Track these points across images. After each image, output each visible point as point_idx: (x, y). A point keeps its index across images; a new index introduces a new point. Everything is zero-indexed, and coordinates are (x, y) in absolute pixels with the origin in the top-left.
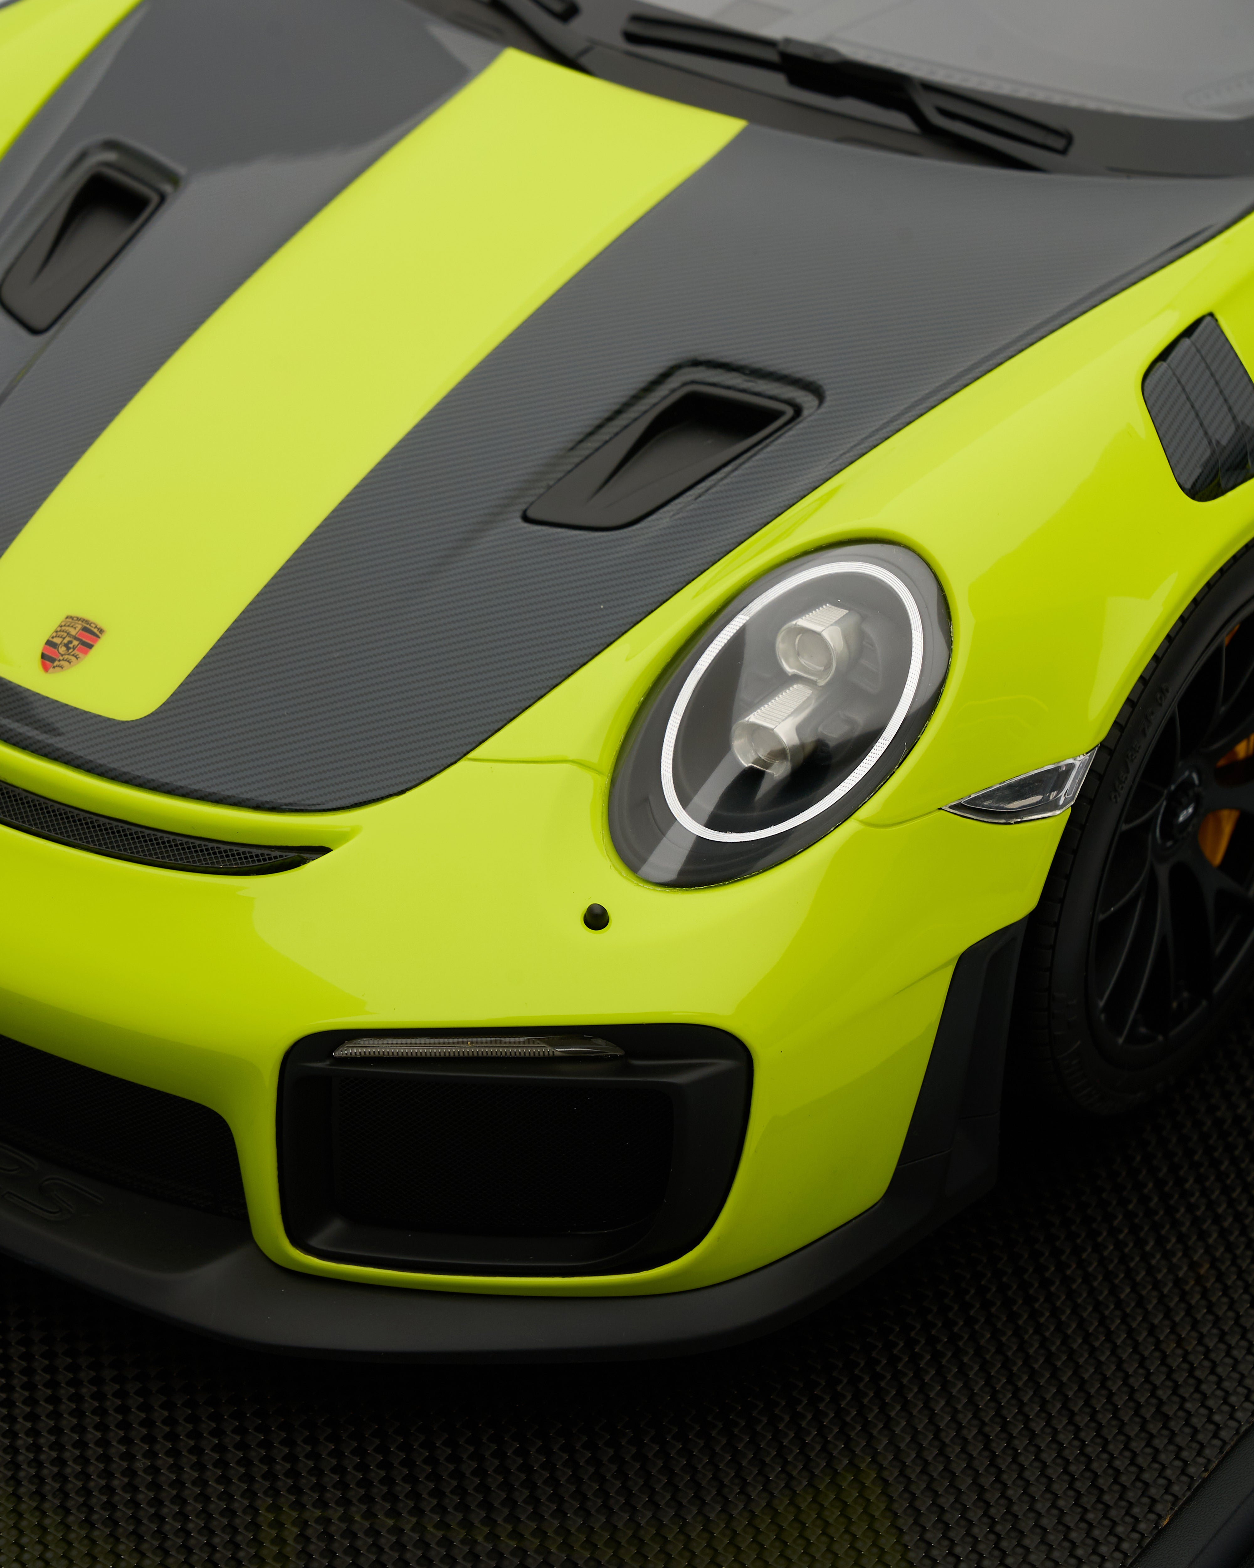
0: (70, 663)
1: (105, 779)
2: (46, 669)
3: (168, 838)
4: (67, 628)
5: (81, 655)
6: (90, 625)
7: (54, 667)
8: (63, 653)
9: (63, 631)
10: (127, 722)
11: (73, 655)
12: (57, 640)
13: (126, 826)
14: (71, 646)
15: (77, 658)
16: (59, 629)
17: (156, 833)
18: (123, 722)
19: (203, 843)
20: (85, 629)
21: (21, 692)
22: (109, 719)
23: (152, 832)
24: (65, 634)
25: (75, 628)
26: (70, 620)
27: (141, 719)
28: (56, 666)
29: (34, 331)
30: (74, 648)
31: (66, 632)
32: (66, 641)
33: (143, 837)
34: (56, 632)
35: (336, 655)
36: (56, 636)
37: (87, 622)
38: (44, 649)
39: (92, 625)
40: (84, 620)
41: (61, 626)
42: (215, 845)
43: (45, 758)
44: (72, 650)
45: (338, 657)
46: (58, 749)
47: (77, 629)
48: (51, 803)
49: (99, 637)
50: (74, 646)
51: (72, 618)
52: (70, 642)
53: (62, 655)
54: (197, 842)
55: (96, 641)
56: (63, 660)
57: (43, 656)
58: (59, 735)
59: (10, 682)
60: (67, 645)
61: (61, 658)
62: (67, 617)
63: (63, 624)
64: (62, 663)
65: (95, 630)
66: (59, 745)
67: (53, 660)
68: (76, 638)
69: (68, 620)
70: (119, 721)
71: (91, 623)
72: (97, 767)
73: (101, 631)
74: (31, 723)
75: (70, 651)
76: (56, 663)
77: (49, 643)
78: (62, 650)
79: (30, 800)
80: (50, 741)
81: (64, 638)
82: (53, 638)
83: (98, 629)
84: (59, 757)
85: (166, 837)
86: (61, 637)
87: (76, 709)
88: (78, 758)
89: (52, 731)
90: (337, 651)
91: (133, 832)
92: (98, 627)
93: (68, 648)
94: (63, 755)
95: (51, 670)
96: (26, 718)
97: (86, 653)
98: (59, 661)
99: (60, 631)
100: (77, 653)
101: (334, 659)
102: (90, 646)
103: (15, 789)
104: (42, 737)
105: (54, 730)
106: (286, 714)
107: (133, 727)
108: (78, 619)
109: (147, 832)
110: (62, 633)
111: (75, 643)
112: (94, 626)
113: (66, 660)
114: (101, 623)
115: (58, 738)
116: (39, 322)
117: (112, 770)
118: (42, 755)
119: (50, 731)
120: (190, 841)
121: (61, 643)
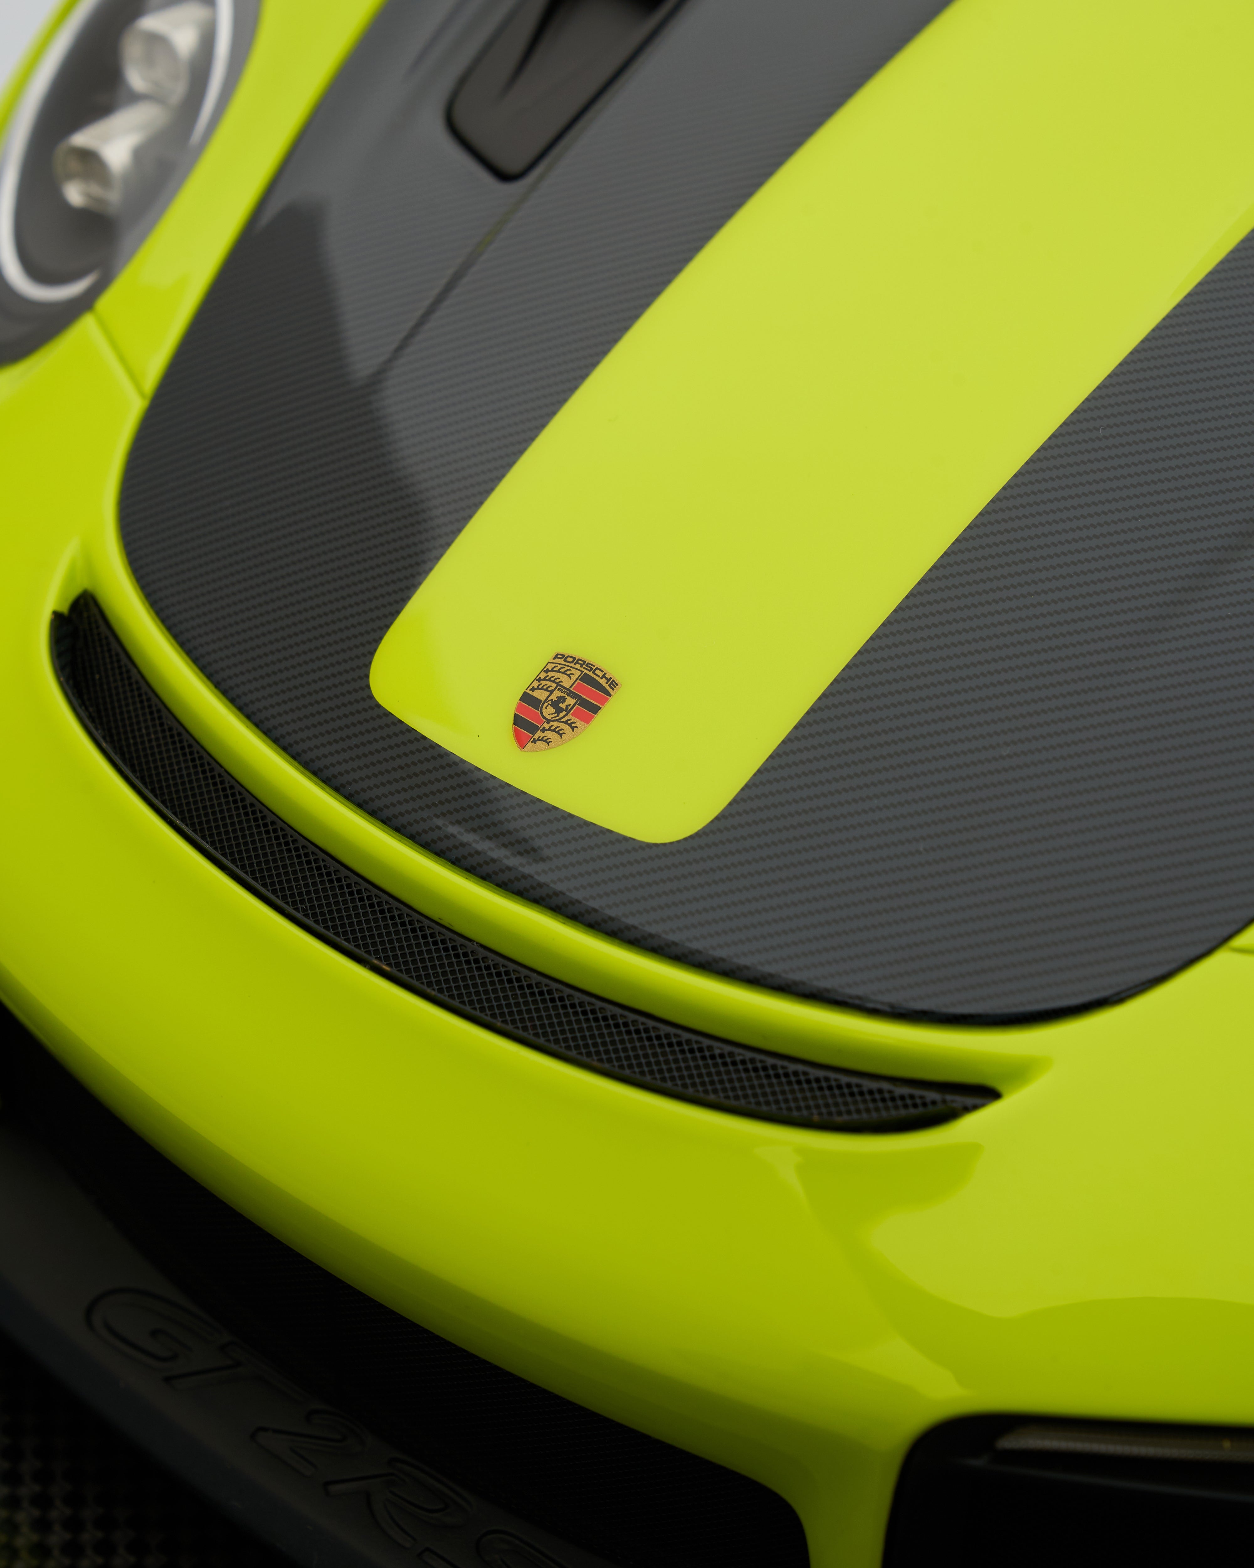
0: (561, 735)
1: (617, 941)
2: (522, 743)
3: (721, 1049)
4: (557, 675)
5: (579, 723)
6: (594, 673)
7: (535, 741)
8: (549, 717)
9: (549, 680)
10: (656, 845)
11: (566, 722)
12: (541, 695)
13: (651, 1023)
14: (563, 706)
15: (573, 728)
16: (543, 675)
17: (700, 1039)
18: (650, 846)
19: (779, 1063)
20: (585, 678)
21: (480, 781)
22: (626, 839)
23: (694, 1037)
24: (554, 685)
25: (569, 675)
26: (562, 661)
27: (679, 842)
28: (538, 740)
29: (504, 176)
30: (568, 711)
31: (554, 682)
32: (554, 697)
33: (679, 1044)
34: (539, 680)
35: (1005, 751)
36: (538, 688)
37: (589, 666)
38: (519, 707)
39: (598, 672)
40: (584, 662)
41: (547, 671)
42: (800, 1068)
43: (519, 898)
44: (564, 713)
45: (1009, 756)
46: (540, 885)
47: (574, 678)
48: (527, 972)
49: (610, 695)
50: (567, 706)
51: (564, 657)
52: (562, 699)
53: (548, 721)
54: (770, 1061)
55: (605, 701)
56: (549, 730)
57: (518, 721)
58: (543, 860)
59: (463, 762)
60: (555, 704)
61: (547, 726)
62: (556, 657)
63: (550, 667)
64: (548, 734)
65: (603, 682)
66: (542, 879)
67: (533, 729)
68: (573, 695)
69: (557, 660)
70: (644, 842)
71: (597, 668)
72: (605, 921)
73: (613, 684)
74: (496, 836)
75: (561, 715)
76: (539, 734)
77: (526, 698)
78: (548, 711)
79: (491, 963)
80: (527, 870)
81: (552, 692)
82: (533, 689)
83: (608, 680)
84: (542, 899)
85: (718, 1048)
86: (546, 690)
87: (571, 816)
88: (573, 902)
89: (530, 852)
90: (1007, 744)
91: (662, 1033)
92: (608, 676)
93: (559, 710)
94: (549, 896)
95: (530, 744)
96: (487, 826)
97: (588, 720)
98: (544, 730)
99: (544, 679)
100: (574, 719)
101: (1003, 758)
102: (595, 710)
103: (467, 943)
104: (513, 861)
105: (534, 850)
106: (921, 849)
107: (666, 856)
108: (575, 660)
109: (686, 1036)
110: (549, 683)
111: (570, 701)
112: (601, 674)
113: (554, 731)
114: (613, 672)
115: (541, 866)
116: (511, 163)
117: (629, 928)
118: (513, 893)
119: (527, 852)
120: (759, 1057)
121: (545, 701)
